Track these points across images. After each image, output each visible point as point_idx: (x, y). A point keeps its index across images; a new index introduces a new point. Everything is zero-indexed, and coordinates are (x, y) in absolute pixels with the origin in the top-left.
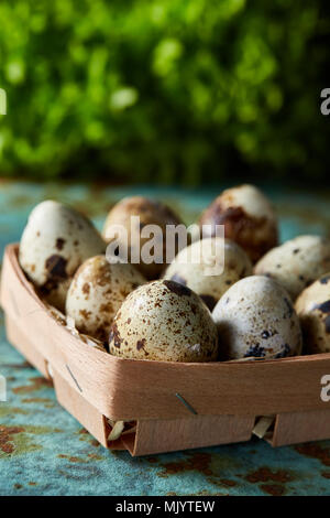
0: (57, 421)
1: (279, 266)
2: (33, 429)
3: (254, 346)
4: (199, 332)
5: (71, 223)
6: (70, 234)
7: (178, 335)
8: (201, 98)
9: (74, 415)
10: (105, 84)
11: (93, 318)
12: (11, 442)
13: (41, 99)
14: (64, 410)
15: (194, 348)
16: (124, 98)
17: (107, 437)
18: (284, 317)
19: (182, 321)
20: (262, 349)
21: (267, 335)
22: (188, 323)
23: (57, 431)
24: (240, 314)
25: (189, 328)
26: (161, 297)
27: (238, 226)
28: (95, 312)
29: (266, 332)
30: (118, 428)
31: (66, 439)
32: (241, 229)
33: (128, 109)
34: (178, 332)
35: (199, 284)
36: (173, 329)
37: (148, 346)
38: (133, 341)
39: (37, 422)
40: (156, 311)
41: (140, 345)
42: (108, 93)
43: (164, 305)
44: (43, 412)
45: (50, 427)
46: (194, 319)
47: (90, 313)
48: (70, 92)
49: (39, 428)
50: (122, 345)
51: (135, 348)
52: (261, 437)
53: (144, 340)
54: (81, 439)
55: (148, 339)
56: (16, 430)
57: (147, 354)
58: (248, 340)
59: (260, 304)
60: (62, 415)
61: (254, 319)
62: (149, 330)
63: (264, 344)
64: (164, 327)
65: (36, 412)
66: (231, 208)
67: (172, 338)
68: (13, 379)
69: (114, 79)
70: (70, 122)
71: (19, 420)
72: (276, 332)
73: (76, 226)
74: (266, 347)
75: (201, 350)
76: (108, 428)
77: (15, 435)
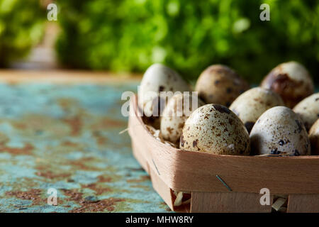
0: (149, 197)
1: (305, 108)
2: (131, 201)
3: (274, 150)
4: (234, 136)
5: (169, 77)
6: (168, 83)
7: (219, 137)
8: (293, 27)
9: (160, 195)
10: (230, 16)
11: (174, 133)
12: (115, 206)
13: (190, 25)
14: (155, 192)
15: (230, 146)
16: (241, 25)
17: (173, 203)
18: (295, 132)
19: (222, 128)
20: (279, 152)
21: (282, 143)
22: (226, 130)
23: (147, 202)
24: (266, 129)
25: (227, 133)
26: (209, 113)
27: (283, 85)
28: (176, 129)
29: (282, 141)
30: (180, 197)
31: (151, 206)
32: (285, 87)
33: (245, 32)
34: (219, 135)
35: (247, 115)
36: (215, 133)
37: (200, 144)
38: (191, 141)
39: (136, 197)
40: (205, 121)
41: (195, 143)
42: (232, 22)
43: (210, 117)
44: (141, 192)
45: (143, 200)
46: (230, 128)
47: (173, 129)
48: (208, 22)
49: (136, 200)
50: (185, 144)
51: (191, 145)
52: (277, 210)
53: (197, 140)
54: (161, 207)
55: (199, 139)
56: (120, 200)
57: (199, 149)
58: (270, 146)
59: (279, 123)
60: (154, 195)
61: (274, 132)
62: (200, 133)
63: (281, 149)
64: (209, 131)
65: (137, 192)
66: (280, 75)
67: (215, 139)
68: (129, 175)
69: (235, 13)
70: (207, 41)
71: (125, 195)
72: (288, 141)
73: (172, 79)
74: (282, 151)
75: (235, 149)
76: (174, 197)
77: (119, 203)
